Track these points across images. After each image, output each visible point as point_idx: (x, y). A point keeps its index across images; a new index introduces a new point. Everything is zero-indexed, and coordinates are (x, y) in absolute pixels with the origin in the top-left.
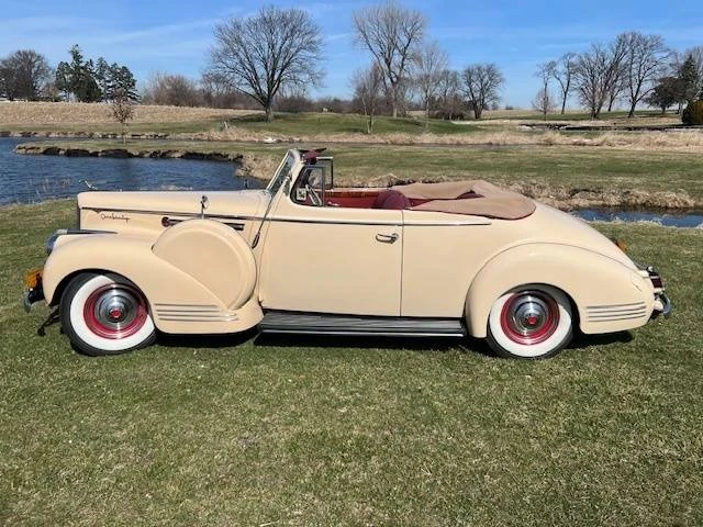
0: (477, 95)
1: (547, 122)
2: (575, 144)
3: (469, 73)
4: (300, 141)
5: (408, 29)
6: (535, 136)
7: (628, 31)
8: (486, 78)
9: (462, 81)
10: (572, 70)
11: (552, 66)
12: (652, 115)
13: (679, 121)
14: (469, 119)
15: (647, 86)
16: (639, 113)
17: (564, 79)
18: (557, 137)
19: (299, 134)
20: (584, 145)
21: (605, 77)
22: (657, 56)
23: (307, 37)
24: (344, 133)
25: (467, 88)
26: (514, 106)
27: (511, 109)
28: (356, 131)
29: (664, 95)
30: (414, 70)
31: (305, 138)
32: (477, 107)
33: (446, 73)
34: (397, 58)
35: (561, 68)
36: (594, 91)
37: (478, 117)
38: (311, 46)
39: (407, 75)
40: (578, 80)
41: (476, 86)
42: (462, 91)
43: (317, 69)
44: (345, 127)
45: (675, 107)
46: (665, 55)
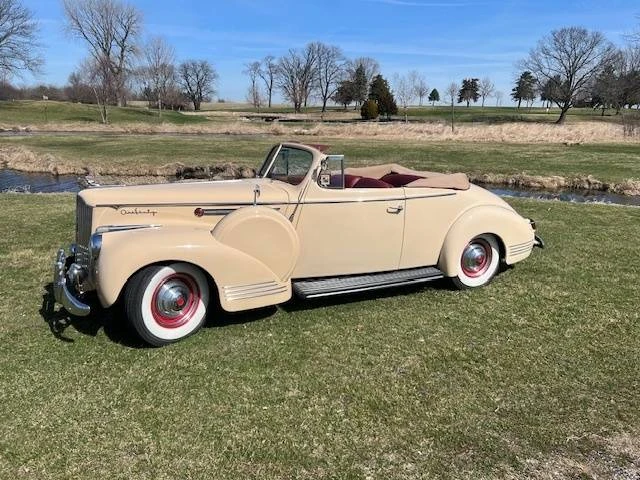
0: (195, 88)
1: (260, 114)
2: (296, 134)
3: (185, 68)
4: (27, 131)
5: (124, 22)
6: (264, 127)
7: (315, 41)
8: (201, 74)
9: (179, 74)
10: (273, 70)
11: (256, 66)
12: (338, 110)
13: (358, 116)
14: (191, 110)
15: (332, 88)
16: (330, 108)
17: (267, 77)
18: (282, 128)
19: (25, 123)
20: (304, 134)
21: (301, 78)
22: (338, 63)
23: (17, 22)
24: (79, 123)
25: (184, 81)
26: (225, 100)
27: (223, 101)
28: (91, 120)
29: (346, 94)
30: (135, 62)
31: (33, 127)
32: (196, 99)
33: (164, 66)
34: (116, 50)
35: (264, 68)
36: (294, 89)
37: (197, 108)
38: (24, 31)
39: (127, 67)
40: (281, 80)
41: (193, 80)
42: (180, 84)
43: (33, 56)
44: (74, 116)
45: (353, 104)
46: (343, 62)
